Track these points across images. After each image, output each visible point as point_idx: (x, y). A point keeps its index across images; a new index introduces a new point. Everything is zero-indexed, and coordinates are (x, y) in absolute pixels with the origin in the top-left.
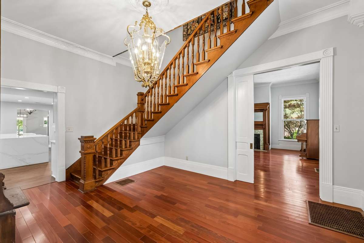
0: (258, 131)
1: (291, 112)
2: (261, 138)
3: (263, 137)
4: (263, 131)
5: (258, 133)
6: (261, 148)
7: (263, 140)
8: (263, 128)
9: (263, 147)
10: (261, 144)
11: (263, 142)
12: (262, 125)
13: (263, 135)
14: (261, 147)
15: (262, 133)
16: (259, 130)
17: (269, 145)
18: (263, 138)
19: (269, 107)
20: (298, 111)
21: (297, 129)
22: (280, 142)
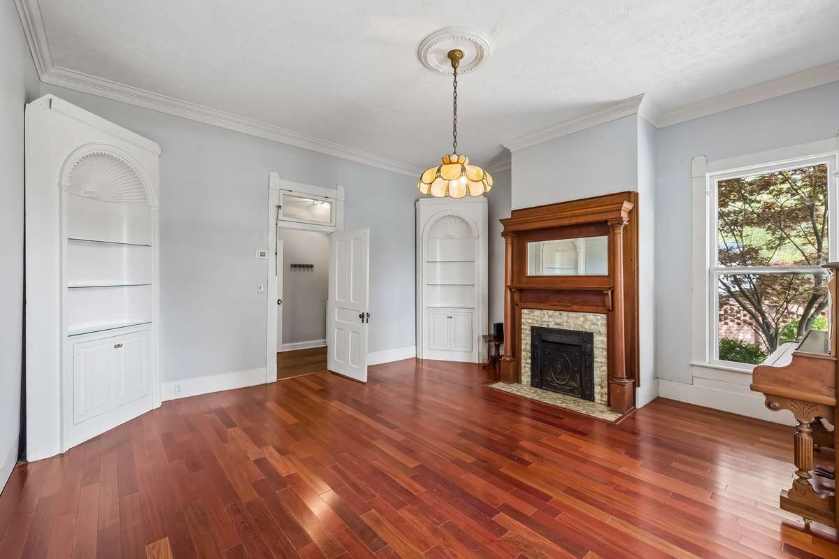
0: (586, 320)
1: (769, 237)
2: (596, 352)
3: (605, 346)
4: (605, 322)
5: (587, 327)
6: (597, 397)
7: (604, 360)
8: (604, 306)
9: (606, 390)
10: (597, 380)
11: (605, 368)
12: (600, 293)
13: (605, 339)
14: (597, 389)
15: (604, 330)
16: (590, 316)
17: (636, 384)
18: (605, 353)
19: (634, 213)
20: (806, 236)
21: (797, 309)
22: (696, 372)
